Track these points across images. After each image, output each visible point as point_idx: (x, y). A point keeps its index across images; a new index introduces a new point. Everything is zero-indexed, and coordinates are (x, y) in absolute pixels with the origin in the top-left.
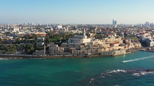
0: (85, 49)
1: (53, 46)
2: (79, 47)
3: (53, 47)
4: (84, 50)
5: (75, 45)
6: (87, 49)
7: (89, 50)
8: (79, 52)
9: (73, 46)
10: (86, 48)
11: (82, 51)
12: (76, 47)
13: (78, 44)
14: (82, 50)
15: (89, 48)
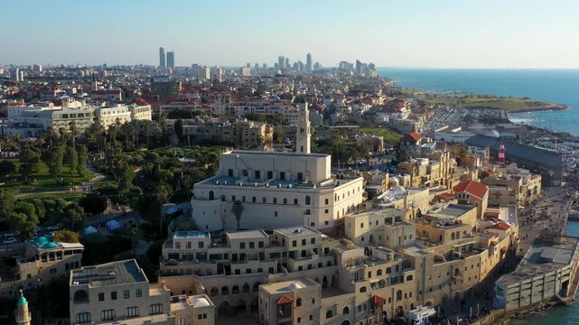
0: (379, 273)
1: (114, 296)
2: (325, 261)
3: (108, 303)
4: (373, 285)
5: (291, 249)
6: (394, 274)
7: (410, 278)
8: (340, 311)
9: (273, 256)
10: (384, 267)
11: (362, 298)
12: (304, 263)
13: (313, 241)
14: (363, 290)
15: (408, 264)
